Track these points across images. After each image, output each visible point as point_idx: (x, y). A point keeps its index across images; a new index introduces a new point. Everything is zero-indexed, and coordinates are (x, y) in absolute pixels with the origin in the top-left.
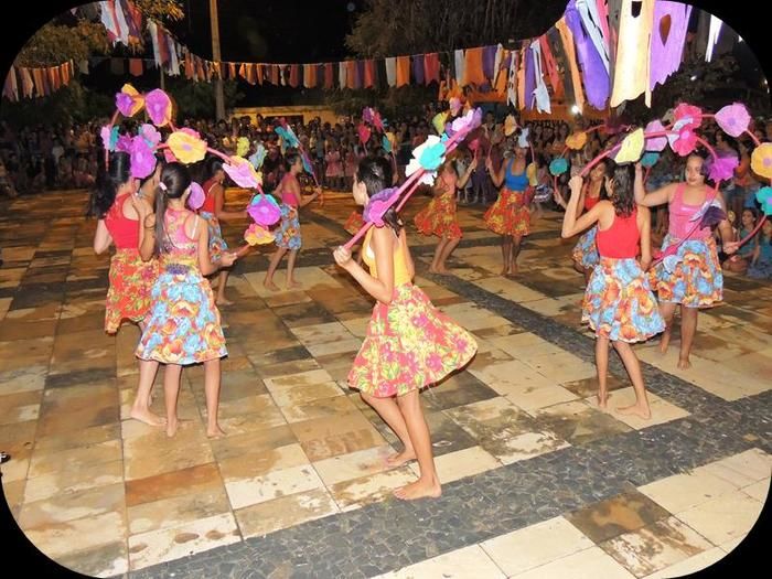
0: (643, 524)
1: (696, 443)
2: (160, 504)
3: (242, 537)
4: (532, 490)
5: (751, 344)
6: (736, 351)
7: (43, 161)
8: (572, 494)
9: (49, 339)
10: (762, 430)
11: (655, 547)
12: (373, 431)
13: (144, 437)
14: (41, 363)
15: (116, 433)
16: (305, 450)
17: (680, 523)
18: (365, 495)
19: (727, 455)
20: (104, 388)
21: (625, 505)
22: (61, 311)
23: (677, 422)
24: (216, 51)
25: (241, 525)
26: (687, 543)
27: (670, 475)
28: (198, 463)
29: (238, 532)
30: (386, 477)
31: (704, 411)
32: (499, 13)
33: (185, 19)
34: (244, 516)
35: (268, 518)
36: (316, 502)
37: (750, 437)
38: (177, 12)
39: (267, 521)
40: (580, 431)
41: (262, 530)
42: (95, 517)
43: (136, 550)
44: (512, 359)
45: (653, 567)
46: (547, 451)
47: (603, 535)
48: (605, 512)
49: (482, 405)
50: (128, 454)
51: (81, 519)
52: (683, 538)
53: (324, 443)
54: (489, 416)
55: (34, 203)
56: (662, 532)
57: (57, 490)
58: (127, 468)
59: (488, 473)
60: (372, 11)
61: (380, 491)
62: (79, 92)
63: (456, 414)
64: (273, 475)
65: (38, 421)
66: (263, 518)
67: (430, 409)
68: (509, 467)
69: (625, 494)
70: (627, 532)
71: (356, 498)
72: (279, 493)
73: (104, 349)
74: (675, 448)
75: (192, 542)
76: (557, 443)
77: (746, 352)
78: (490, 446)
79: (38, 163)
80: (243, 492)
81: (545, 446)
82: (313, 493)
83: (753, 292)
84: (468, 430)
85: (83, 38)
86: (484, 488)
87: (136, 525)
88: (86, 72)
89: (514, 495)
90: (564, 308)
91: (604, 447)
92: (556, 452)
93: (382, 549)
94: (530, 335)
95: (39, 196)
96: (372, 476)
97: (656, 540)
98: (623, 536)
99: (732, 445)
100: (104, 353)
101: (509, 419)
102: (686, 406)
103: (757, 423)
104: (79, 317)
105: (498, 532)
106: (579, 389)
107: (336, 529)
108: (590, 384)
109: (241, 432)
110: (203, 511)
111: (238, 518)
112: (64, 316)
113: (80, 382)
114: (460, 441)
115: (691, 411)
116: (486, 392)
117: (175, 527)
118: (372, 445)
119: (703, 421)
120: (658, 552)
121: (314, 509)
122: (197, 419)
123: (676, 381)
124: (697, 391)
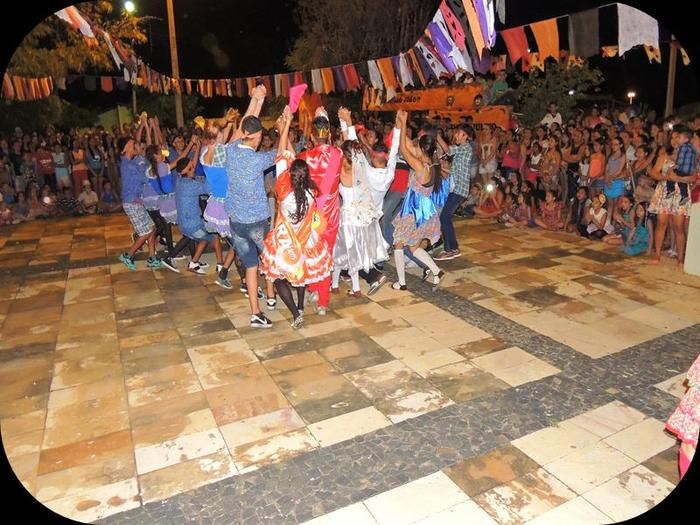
0: (514, 476)
1: (565, 397)
2: (69, 472)
3: (141, 502)
4: (416, 447)
5: (614, 308)
6: (602, 314)
8: (452, 449)
9: (1, 317)
10: (622, 384)
11: (524, 498)
12: (280, 395)
13: (68, 406)
15: (43, 405)
16: (214, 415)
17: (547, 474)
18: (263, 457)
19: (592, 407)
21: (498, 458)
22: (18, 292)
23: (549, 379)
24: (175, 70)
25: (143, 491)
26: (553, 493)
27: (540, 428)
28: (113, 430)
29: (138, 498)
30: (286, 438)
31: (573, 368)
34: (147, 481)
35: (169, 482)
36: (217, 465)
37: (611, 391)
38: (141, 37)
39: (167, 486)
40: (464, 389)
41: (164, 493)
44: (411, 326)
45: (521, 518)
46: (434, 409)
47: (476, 489)
48: (481, 465)
49: (378, 368)
50: (50, 424)
52: (549, 489)
53: (233, 407)
54: (384, 378)
56: (531, 483)
58: (46, 437)
59: (379, 431)
61: (278, 452)
63: (356, 377)
64: (181, 440)
66: (164, 483)
67: (334, 373)
68: (398, 425)
69: (499, 447)
70: (500, 484)
71: (254, 460)
72: (184, 457)
73: (49, 325)
74: (546, 403)
75: (93, 509)
76: (444, 401)
77: (610, 314)
78: (383, 406)
80: (150, 457)
81: (432, 404)
82: (213, 456)
83: (617, 264)
84: (364, 391)
86: (372, 446)
87: (43, 493)
88: (64, 88)
89: (399, 452)
90: (458, 280)
91: (484, 404)
92: (441, 410)
93: (273, 510)
94: (427, 304)
96: (272, 438)
97: (525, 491)
98: (495, 489)
99: (598, 399)
100: (47, 329)
101: (402, 380)
102: (558, 364)
103: (618, 377)
104: (33, 297)
105: (383, 489)
106: (466, 351)
107: (230, 491)
108: (477, 347)
109: (159, 399)
110: (109, 477)
111: (142, 484)
112: (19, 296)
113: (21, 357)
114: (357, 402)
115: (562, 369)
116: (384, 356)
117: (80, 494)
118: (276, 408)
119: (572, 377)
120: (527, 504)
121: (214, 471)
122: (121, 388)
123: (550, 342)
124: (568, 350)
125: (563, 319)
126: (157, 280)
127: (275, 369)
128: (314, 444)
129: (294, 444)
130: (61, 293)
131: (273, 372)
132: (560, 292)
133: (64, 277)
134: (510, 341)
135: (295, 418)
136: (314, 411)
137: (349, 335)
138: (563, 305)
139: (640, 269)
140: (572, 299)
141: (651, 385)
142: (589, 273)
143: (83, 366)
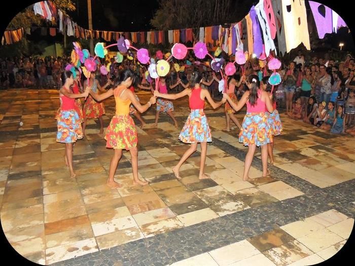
0: (282, 243)
1: (306, 206)
2: (60, 234)
3: (99, 249)
4: (232, 228)
5: (332, 162)
6: (325, 165)
7: (8, 74)
8: (250, 230)
9: (10, 157)
10: (336, 201)
11: (288, 253)
12: (161, 201)
13: (53, 203)
14: (6, 168)
15: (40, 201)
16: (129, 209)
17: (299, 243)
18: (156, 230)
19: (321, 212)
20: (35, 180)
21: (274, 235)
22: (16, 144)
23: (298, 197)
24: (90, 26)
25: (99, 244)
26: (302, 251)
27: (295, 221)
28: (79, 215)
29: (97, 247)
30: (166, 222)
31: (310, 192)
32: (221, 11)
33: (76, 10)
34: (100, 239)
35: (111, 240)
36: (134, 233)
37: (330, 204)
38: (72, 7)
39: (110, 242)
40: (255, 201)
41: (109, 246)
42: (30, 240)
43: (49, 255)
44: (225, 168)
45: (287, 262)
46: (240, 210)
47: (264, 248)
48: (266, 238)
49: (210, 189)
50: (46, 211)
51: (23, 241)
52: (300, 250)
53: (138, 206)
54: (213, 195)
55: (4, 94)
56: (291, 247)
57: (12, 227)
58: (46, 217)
59: (213, 220)
60: (163, 9)
61: (163, 228)
62: (26, 43)
63: (199, 193)
64: (114, 221)
65: (4, 195)
66: (109, 240)
67: (187, 191)
68: (223, 217)
69: (274, 230)
70: (275, 247)
71: (152, 231)
72: (117, 229)
73: (35, 162)
74: (297, 209)
75: (75, 252)
76: (245, 206)
77: (330, 166)
78: (214, 208)
79: (6, 76)
80: (99, 228)
81: (239, 208)
82: (132, 229)
83: (333, 139)
84: (204, 200)
85: (28, 18)
86: (210, 226)
87: (49, 244)
88: (29, 33)
89: (224, 230)
91: (266, 209)
92: (243, 211)
93: (164, 255)
94: (233, 157)
95: (6, 91)
96: (159, 221)
97: (288, 250)
98: (273, 249)
99: (323, 208)
100: (36, 164)
101: (223, 195)
102: (302, 190)
103: (334, 198)
104: (24, 147)
105: (217, 247)
106: (255, 182)
107: (142, 246)
108: (260, 180)
109: (99, 201)
110: (81, 237)
111: (97, 241)
112: (17, 147)
113: (25, 178)
114: (200, 205)
115: (305, 192)
116: (212, 184)
117: (68, 245)
118: (160, 207)
119: (310, 197)
120: (289, 256)
121: (133, 236)
122: (79, 195)
123: (299, 179)
124: (307, 183)
125: (304, 168)
126: (88, 140)
127: (156, 188)
128: (181, 225)
129: (171, 224)
130: (39, 146)
131: (155, 190)
132: (302, 153)
133: (38, 137)
134: (277, 178)
135: (170, 213)
136: (180, 209)
137: (193, 172)
138: (305, 160)
139: (346, 143)
140: (309, 157)
141: (351, 202)
142: (318, 144)
143: (58, 183)
